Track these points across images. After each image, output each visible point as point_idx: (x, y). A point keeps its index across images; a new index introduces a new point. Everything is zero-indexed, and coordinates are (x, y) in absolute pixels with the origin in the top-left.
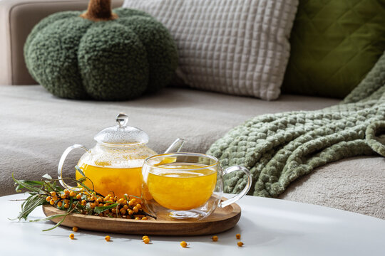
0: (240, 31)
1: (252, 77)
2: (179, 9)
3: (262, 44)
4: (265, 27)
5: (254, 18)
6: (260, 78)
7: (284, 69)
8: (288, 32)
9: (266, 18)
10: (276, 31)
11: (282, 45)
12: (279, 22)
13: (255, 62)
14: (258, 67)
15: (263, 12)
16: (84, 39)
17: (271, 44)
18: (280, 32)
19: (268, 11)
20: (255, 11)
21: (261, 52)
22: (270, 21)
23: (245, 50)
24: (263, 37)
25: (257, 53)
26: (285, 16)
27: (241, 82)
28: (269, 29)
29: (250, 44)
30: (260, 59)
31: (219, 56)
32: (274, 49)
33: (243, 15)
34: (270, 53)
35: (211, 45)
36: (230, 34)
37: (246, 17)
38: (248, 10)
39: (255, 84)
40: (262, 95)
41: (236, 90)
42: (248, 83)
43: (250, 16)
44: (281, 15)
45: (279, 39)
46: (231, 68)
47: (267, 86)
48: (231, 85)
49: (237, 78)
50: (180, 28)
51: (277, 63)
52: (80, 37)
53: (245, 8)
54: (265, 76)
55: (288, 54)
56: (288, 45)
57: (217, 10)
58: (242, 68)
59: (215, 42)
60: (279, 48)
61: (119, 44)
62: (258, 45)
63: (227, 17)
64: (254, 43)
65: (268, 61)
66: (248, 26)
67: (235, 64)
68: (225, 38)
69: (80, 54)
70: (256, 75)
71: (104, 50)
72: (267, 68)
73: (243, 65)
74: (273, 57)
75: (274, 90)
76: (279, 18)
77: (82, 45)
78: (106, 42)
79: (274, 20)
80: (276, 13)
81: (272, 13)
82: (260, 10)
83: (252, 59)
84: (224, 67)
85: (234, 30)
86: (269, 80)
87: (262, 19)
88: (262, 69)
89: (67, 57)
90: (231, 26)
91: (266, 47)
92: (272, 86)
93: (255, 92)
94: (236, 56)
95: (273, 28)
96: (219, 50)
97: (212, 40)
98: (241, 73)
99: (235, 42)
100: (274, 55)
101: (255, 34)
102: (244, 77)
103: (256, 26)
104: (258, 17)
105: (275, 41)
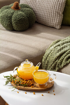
0: (51, 12)
1: (54, 23)
2: (35, 2)
3: (56, 15)
4: (57, 11)
5: (54, 8)
6: (56, 24)
7: (62, 21)
8: (63, 12)
9: (57, 9)
10: (60, 12)
11: (61, 15)
12: (60, 10)
13: (55, 19)
14: (55, 21)
15: (57, 7)
16: (13, 16)
17: (58, 15)
18: (61, 12)
19: (58, 7)
20: (55, 7)
21: (56, 17)
22: (58, 9)
23: (52, 16)
24: (56, 14)
25: (55, 17)
26: (62, 8)
27: (51, 24)
28: (58, 11)
29: (53, 15)
30: (56, 19)
31: (46, 17)
32: (59, 17)
33: (51, 7)
34: (58, 17)
35: (44, 14)
36: (48, 12)
37: (52, 8)
38: (53, 6)
39: (55, 25)
40: (56, 28)
41: (50, 26)
42: (53, 25)
43: (53, 8)
44: (61, 8)
45: (61, 14)
46: (49, 21)
47: (58, 26)
48: (49, 24)
49: (50, 23)
50: (36, 8)
51: (60, 20)
52: (12, 16)
53: (52, 6)
54: (57, 24)
55: (63, 17)
56: (63, 15)
57: (45, 5)
58: (51, 21)
59: (45, 13)
60: (60, 16)
61: (22, 18)
62: (55, 15)
63: (47, 7)
64: (54, 15)
65: (58, 20)
66: (53, 11)
67: (50, 20)
68: (47, 13)
69: (12, 21)
70: (55, 23)
71: (18, 20)
72: (57, 21)
73: (52, 20)
74: (59, 19)
75: (59, 27)
76: (61, 9)
77: (13, 19)
78: (19, 18)
79: (59, 9)
80: (60, 7)
81: (59, 7)
82: (56, 6)
83: (54, 19)
84: (47, 20)
85: (49, 11)
86: (58, 24)
87: (56, 9)
88: (56, 21)
89: (9, 22)
90: (49, 10)
91: (57, 16)
92: (59, 26)
93: (55, 27)
94: (50, 18)
95: (59, 11)
96: (46, 16)
97: (44, 13)
98: (51, 22)
99: (50, 14)
100: (59, 18)
101: (55, 13)
102: (52, 23)
103: (55, 11)
104: (55, 8)
105: (60, 14)
